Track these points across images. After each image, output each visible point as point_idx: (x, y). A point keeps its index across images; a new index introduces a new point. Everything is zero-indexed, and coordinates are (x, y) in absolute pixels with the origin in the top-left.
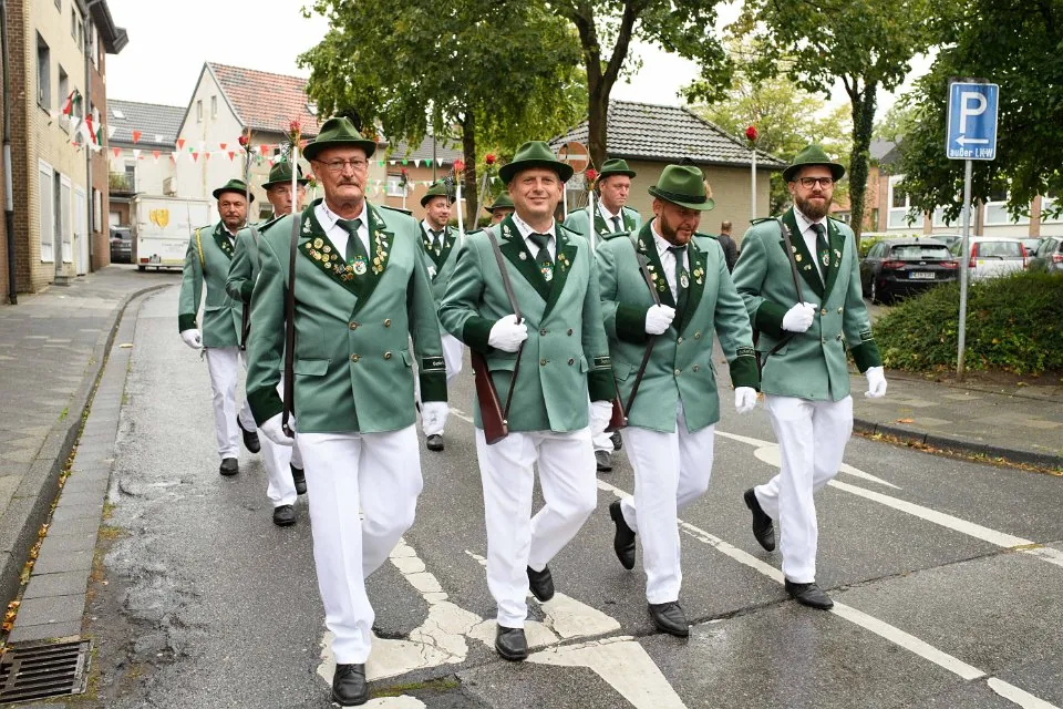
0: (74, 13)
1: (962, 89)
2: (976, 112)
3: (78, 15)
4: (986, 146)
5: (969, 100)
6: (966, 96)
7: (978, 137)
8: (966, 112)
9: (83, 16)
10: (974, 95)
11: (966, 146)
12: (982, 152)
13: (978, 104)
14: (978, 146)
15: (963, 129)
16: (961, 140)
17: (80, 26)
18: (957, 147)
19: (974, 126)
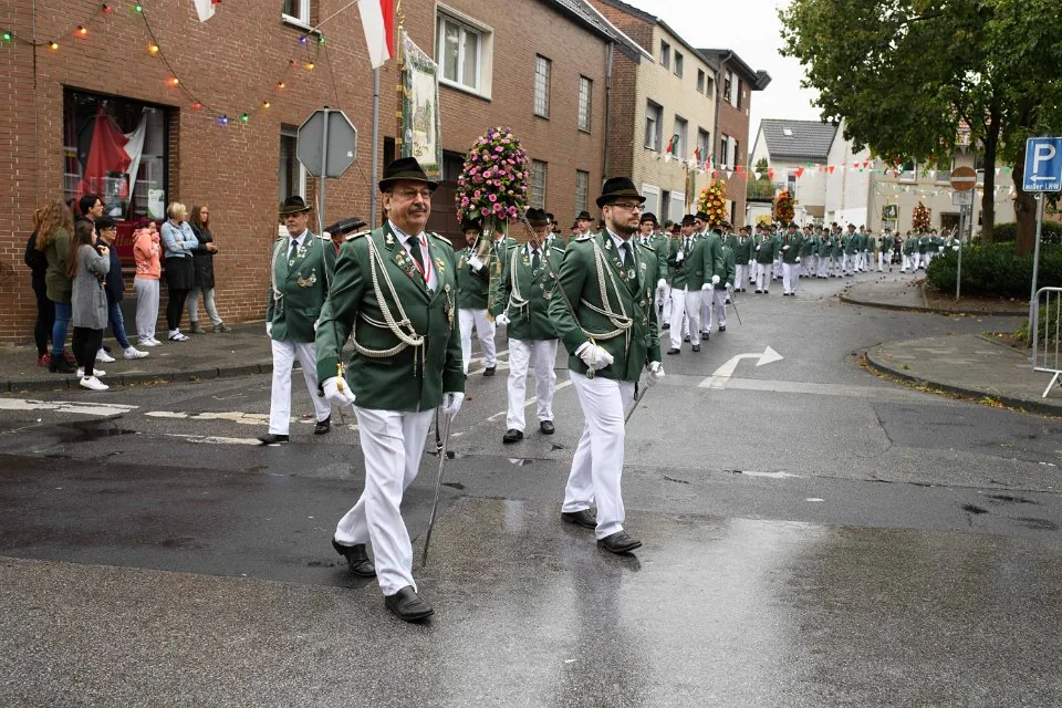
0: (701, 73)
1: (1036, 142)
2: (1046, 158)
3: (708, 73)
4: (1054, 182)
5: (1041, 150)
6: (1039, 147)
7: (1047, 176)
8: (1038, 158)
9: (715, 72)
10: (1045, 146)
11: (1038, 182)
12: (1051, 186)
13: (1048, 152)
14: (1048, 181)
15: (1035, 171)
16: (1034, 178)
17: (710, 80)
18: (1031, 183)
19: (1044, 168)
